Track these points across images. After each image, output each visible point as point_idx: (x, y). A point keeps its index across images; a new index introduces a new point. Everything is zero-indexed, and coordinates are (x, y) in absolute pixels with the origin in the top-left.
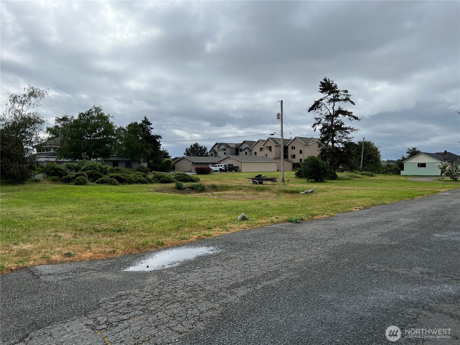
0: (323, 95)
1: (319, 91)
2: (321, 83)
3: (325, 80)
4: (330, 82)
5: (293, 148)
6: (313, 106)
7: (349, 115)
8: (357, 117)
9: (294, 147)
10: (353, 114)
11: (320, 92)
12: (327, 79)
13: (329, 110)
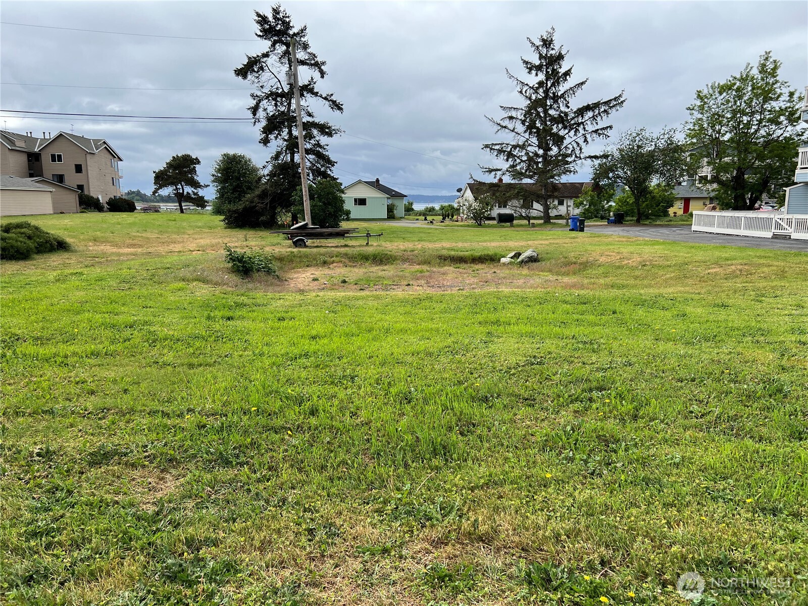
0: (265, 45)
1: (256, 34)
2: (259, 15)
3: (276, 11)
4: (287, 20)
5: (56, 158)
6: (245, 65)
7: (326, 99)
8: (342, 105)
9: (60, 156)
10: (333, 98)
11: (259, 36)
12: (281, 9)
13: (279, 81)
